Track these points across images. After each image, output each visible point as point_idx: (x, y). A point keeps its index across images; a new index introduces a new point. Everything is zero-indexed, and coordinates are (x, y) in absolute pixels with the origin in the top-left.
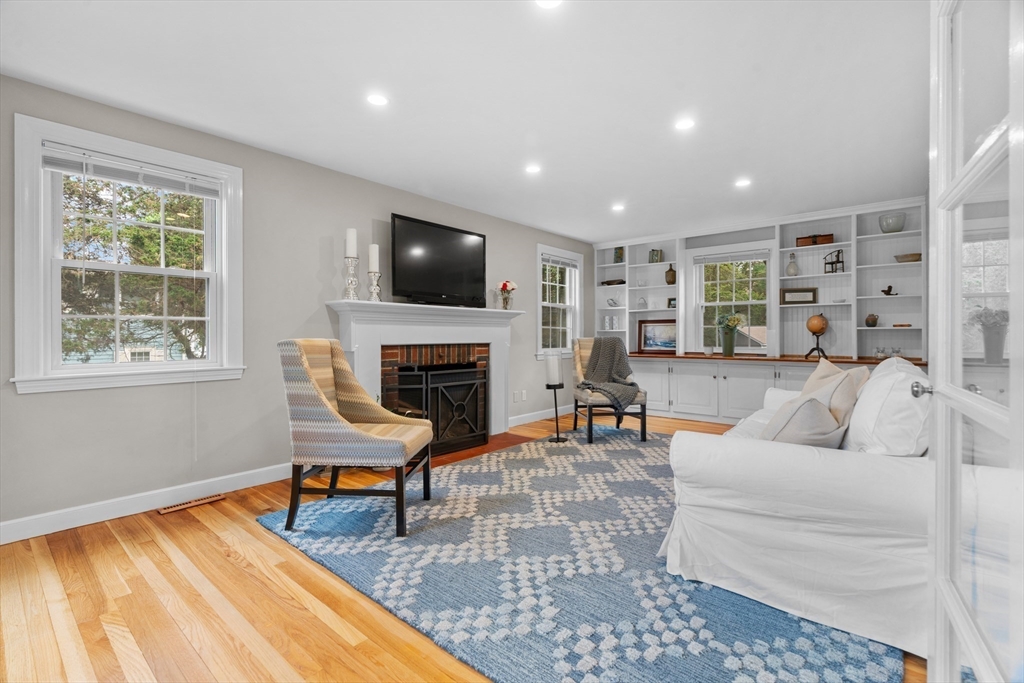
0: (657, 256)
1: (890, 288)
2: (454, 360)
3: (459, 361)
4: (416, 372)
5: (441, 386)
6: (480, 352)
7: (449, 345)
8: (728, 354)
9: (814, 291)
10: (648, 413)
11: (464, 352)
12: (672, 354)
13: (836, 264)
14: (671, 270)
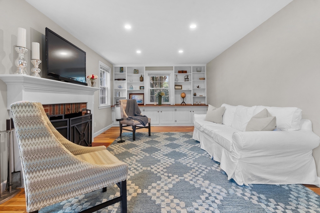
0: (136, 71)
1: (199, 86)
2: (73, 111)
3: (75, 111)
4: (63, 119)
5: (75, 125)
6: (83, 107)
7: (72, 104)
8: (160, 104)
9: (181, 86)
10: (151, 125)
11: (77, 107)
12: (143, 105)
13: (187, 79)
14: (141, 77)
